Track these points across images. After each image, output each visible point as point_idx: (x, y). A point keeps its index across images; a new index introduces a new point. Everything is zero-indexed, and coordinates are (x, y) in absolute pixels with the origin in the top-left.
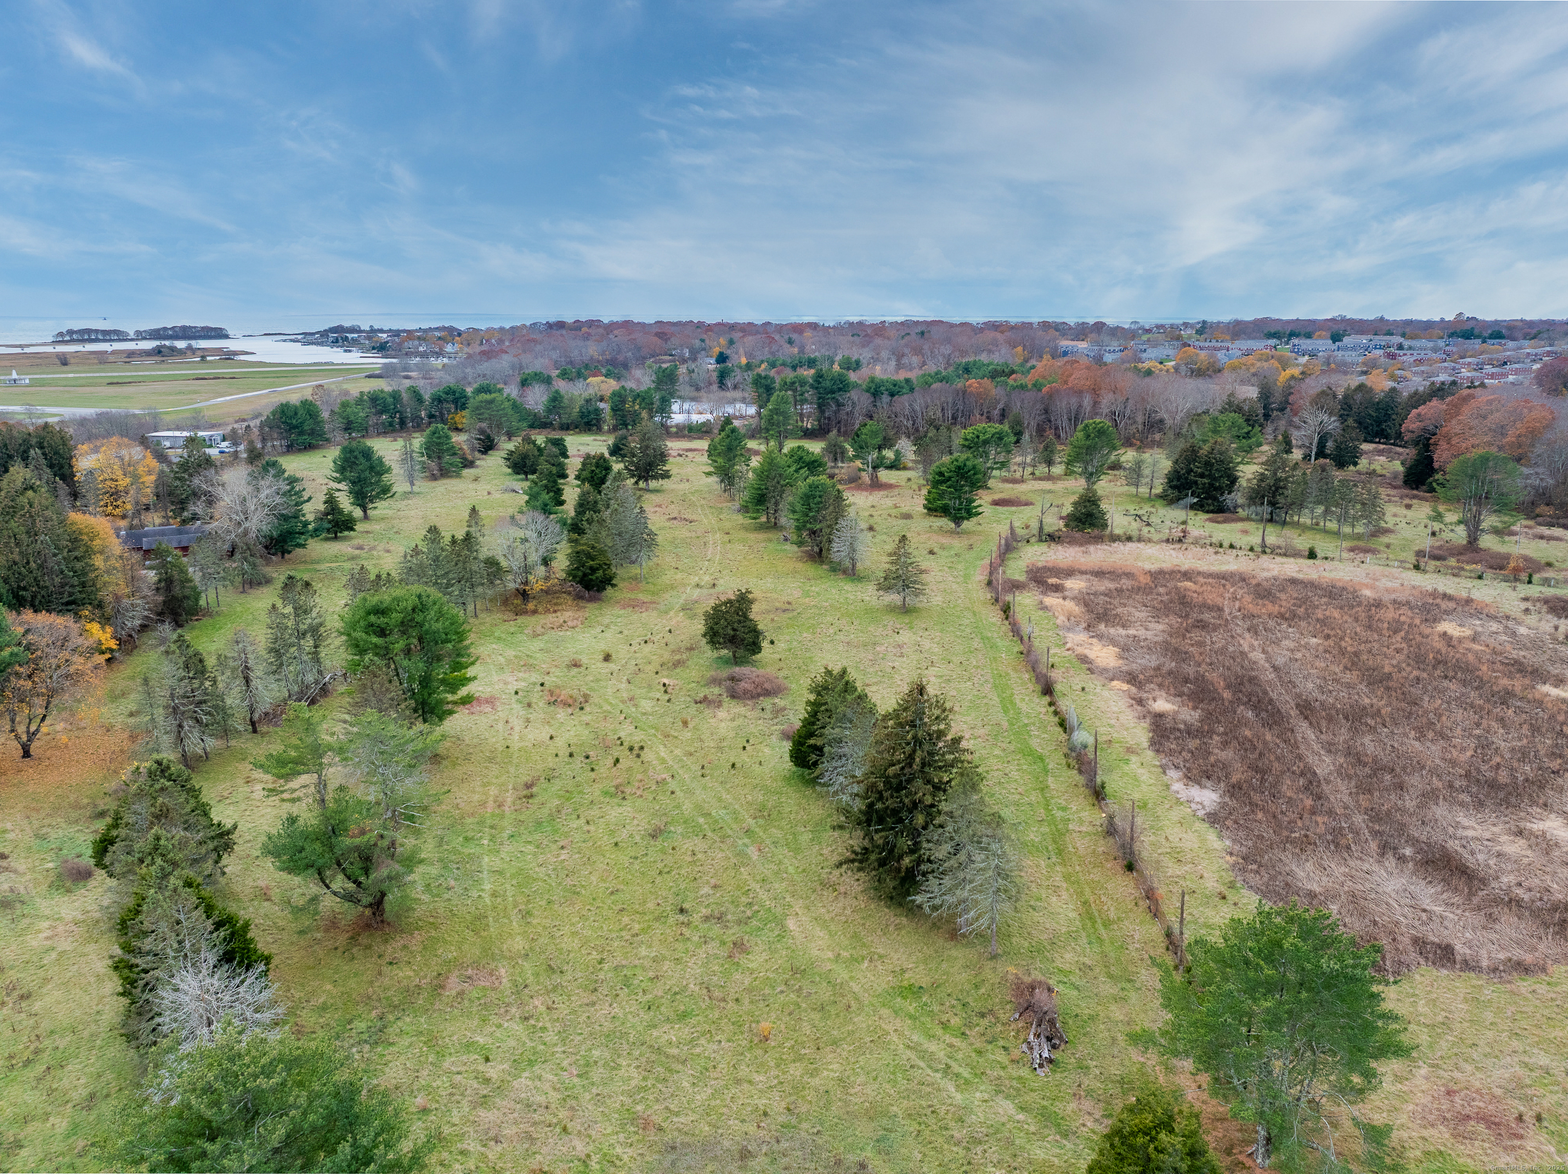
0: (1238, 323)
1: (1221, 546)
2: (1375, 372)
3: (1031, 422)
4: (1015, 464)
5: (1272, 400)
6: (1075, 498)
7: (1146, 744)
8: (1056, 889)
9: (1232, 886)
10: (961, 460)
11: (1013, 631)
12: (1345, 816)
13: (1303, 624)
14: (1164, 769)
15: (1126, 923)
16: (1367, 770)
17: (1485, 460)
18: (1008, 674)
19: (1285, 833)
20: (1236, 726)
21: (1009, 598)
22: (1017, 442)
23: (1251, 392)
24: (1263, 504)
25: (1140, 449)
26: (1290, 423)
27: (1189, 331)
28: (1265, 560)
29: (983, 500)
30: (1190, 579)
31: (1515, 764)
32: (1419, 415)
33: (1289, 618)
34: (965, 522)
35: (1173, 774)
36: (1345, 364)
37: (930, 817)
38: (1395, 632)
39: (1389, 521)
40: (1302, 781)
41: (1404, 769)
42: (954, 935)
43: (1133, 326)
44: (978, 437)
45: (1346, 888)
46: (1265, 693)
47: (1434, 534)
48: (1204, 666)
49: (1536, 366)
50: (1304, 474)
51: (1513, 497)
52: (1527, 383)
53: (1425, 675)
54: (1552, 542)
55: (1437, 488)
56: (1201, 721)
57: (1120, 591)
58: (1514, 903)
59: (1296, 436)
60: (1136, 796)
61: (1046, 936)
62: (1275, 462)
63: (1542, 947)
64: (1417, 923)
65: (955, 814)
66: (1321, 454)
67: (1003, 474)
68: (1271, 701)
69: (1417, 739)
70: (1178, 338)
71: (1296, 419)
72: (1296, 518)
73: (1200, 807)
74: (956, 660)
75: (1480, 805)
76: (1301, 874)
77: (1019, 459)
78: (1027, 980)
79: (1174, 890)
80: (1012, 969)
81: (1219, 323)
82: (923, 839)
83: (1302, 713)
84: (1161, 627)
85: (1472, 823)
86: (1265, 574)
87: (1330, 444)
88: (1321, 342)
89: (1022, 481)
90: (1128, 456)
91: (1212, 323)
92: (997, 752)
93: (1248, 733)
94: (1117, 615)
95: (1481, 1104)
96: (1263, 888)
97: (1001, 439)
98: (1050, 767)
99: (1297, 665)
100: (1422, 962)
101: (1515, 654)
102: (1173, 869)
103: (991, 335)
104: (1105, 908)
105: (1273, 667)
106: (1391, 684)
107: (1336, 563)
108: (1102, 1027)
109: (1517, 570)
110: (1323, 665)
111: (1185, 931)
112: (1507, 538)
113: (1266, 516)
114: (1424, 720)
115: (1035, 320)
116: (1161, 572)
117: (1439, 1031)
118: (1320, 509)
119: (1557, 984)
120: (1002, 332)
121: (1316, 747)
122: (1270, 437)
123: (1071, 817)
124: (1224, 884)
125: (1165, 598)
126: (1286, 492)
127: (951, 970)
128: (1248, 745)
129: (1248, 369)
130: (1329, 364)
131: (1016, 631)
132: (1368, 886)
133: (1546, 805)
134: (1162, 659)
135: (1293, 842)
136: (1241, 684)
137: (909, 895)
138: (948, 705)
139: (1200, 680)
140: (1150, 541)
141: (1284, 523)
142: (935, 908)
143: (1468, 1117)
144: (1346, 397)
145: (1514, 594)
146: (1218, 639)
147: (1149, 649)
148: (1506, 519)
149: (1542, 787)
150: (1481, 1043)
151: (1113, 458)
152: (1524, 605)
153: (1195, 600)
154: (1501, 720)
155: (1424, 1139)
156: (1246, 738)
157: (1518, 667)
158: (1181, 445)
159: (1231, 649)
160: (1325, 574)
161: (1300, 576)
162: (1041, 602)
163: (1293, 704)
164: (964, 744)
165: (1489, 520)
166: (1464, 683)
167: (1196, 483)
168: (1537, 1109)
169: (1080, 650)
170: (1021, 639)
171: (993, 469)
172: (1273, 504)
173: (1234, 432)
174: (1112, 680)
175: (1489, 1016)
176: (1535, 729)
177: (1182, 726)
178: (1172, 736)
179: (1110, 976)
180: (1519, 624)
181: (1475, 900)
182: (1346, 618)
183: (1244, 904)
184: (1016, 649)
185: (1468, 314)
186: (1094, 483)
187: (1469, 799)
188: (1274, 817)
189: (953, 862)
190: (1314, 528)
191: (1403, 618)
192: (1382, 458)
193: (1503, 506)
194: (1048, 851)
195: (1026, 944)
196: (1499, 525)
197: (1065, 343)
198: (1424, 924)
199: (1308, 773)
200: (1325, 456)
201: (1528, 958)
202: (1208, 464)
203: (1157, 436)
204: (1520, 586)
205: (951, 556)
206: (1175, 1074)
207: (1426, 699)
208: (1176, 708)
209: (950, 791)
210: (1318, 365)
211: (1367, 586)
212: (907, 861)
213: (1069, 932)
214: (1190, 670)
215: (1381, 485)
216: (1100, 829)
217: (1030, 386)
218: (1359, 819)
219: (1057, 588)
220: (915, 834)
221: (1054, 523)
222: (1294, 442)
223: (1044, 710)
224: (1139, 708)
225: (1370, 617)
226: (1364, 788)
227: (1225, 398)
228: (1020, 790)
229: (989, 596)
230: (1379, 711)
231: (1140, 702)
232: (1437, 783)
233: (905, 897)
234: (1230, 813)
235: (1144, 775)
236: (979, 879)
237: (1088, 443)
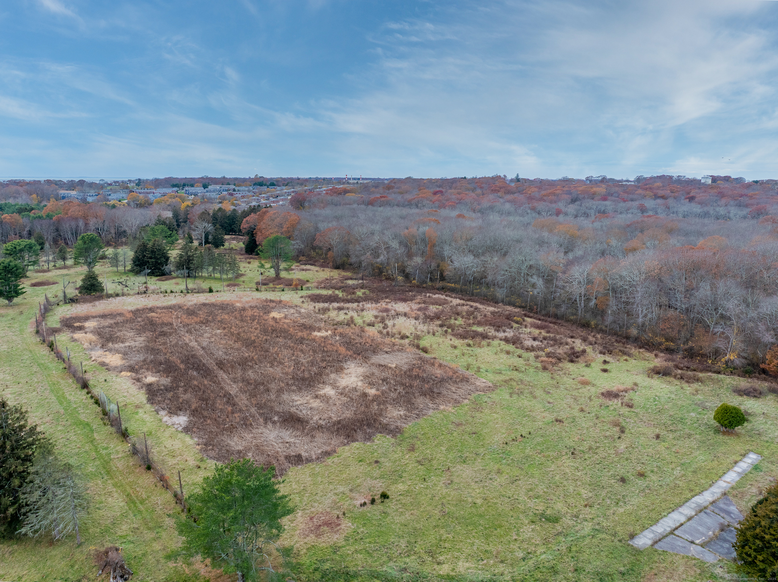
0: (157, 180)
1: (166, 292)
2: (225, 202)
3: (49, 236)
4: (43, 261)
5: (180, 217)
6: (83, 277)
7: (145, 402)
8: (110, 494)
9: (202, 460)
10: (6, 262)
11: (57, 357)
12: (247, 410)
13: (212, 324)
14: (157, 412)
15: (152, 497)
16: (253, 386)
17: (277, 239)
18: (58, 382)
19: (222, 426)
20: (189, 381)
21: (52, 338)
22: (42, 248)
23: (169, 214)
24: (183, 269)
25: (115, 247)
26: (190, 228)
27: (132, 184)
28: (189, 297)
29: (25, 284)
30: (153, 312)
31: (310, 368)
32: (247, 221)
33: (206, 322)
34: (15, 298)
35: (162, 413)
36: (211, 199)
37: (23, 478)
38: (253, 321)
39: (242, 270)
40: (225, 400)
41: (268, 382)
42: (52, 542)
43: (101, 182)
44: (15, 248)
45: (254, 444)
46: (201, 361)
47: (262, 274)
48: (168, 354)
49: (289, 197)
50: (201, 252)
51: (290, 254)
52: (287, 205)
53: (269, 338)
54: (307, 272)
55: (260, 253)
56: (172, 382)
57: (116, 324)
58: (320, 427)
59: (194, 234)
60: (145, 430)
61: (109, 521)
62: (186, 248)
63: (332, 442)
64: (285, 449)
65: (40, 471)
66: (207, 242)
67: (36, 268)
68: (204, 365)
69: (271, 367)
70: (127, 188)
71: (193, 226)
72: (200, 274)
73: (179, 426)
74: (23, 381)
75: (300, 389)
76: (233, 444)
77: (44, 259)
78: (103, 549)
79: (174, 472)
80: (92, 548)
81: (147, 180)
82: (20, 493)
83: (219, 367)
84: (142, 339)
85: (299, 398)
86: (190, 303)
87: (210, 237)
88: (198, 188)
89: (48, 270)
90: (110, 251)
91: (144, 180)
92: (60, 428)
93: (196, 383)
94: (117, 337)
95: (324, 518)
96: (217, 456)
97: (31, 248)
98: (94, 428)
99: (213, 344)
100: (290, 465)
101: (302, 321)
102: (171, 461)
103: (14, 188)
104: (140, 494)
105: (202, 348)
106: (255, 345)
107: (222, 293)
108: (150, 557)
109: (296, 285)
110: (225, 342)
111: (183, 491)
112: (290, 272)
113: (186, 275)
114: (272, 358)
115: (42, 179)
116: (138, 310)
117: (302, 493)
118: (211, 269)
119: (340, 456)
120: (21, 186)
121: (228, 382)
122: (182, 236)
123: (111, 451)
124: (198, 461)
125: (142, 323)
126: (194, 262)
127: (54, 564)
128: (197, 389)
129: (166, 203)
130: (204, 199)
131: (59, 356)
132: (262, 439)
133: (324, 382)
134: (146, 355)
135: (226, 430)
136: (188, 359)
137: (16, 530)
138: (23, 410)
139: (167, 362)
140: (129, 295)
141: (195, 277)
142: (36, 531)
143: (320, 526)
144: (214, 214)
145: (297, 296)
146: (173, 339)
147: (138, 351)
148: (289, 264)
149: (321, 375)
150: (319, 492)
151: (101, 253)
152: (301, 300)
153: (158, 322)
154: (302, 351)
155: (306, 543)
156: (195, 385)
157: (304, 327)
158: (137, 243)
159: (180, 343)
160: (218, 299)
161: (207, 302)
162: (72, 338)
163: (214, 364)
164: (38, 429)
165: (283, 265)
166: (285, 338)
167: (148, 262)
168: (343, 510)
169: (100, 360)
170: (64, 360)
171: (28, 265)
172: (188, 268)
173: (164, 234)
174: (121, 372)
175: (319, 479)
176: (314, 351)
177: (162, 387)
178: (158, 394)
179: (149, 529)
180: (301, 308)
181: (306, 431)
182: (231, 318)
183: (209, 467)
184: (61, 367)
185: (260, 175)
186: (92, 268)
187: (295, 388)
188: (215, 420)
189: (44, 500)
190: (210, 277)
191: (255, 314)
192: (235, 242)
193: (287, 259)
194: (101, 474)
195: (98, 530)
196: (286, 267)
197: (62, 192)
198: (288, 448)
199: (227, 395)
200: (209, 243)
201: (328, 449)
202: (153, 252)
203: (124, 240)
204: (299, 292)
205: (9, 320)
206: (193, 565)
207: (271, 348)
208: (158, 379)
209: (34, 459)
210: (199, 201)
211: (237, 302)
212: (11, 510)
213: (122, 514)
214: (161, 358)
215: (236, 254)
216: (129, 453)
217: (44, 217)
218: (253, 410)
219: (81, 328)
220: (14, 492)
221: (72, 292)
222: (193, 237)
223: (85, 397)
224: (138, 383)
225: (241, 316)
226: (253, 395)
227: (156, 218)
228: (78, 446)
229: (38, 339)
230: (253, 358)
231: (138, 380)
232: (282, 385)
233: (13, 533)
234: (194, 425)
235: (147, 418)
236: (62, 505)
237: (86, 246)
